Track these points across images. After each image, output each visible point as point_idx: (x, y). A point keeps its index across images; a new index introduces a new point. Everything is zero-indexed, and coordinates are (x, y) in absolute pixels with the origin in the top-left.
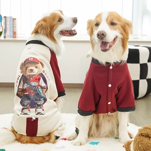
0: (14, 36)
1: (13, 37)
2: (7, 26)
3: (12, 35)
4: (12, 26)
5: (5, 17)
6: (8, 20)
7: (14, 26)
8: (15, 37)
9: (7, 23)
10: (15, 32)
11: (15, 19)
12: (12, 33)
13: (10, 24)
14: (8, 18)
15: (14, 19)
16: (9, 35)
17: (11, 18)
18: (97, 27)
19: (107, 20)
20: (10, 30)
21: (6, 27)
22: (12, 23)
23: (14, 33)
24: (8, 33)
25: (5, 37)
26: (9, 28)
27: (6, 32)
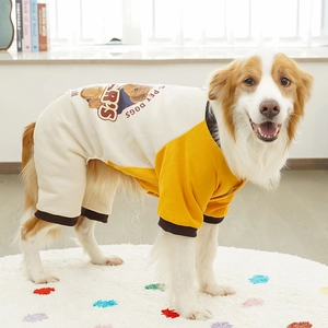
0: (43, 46)
1: (41, 50)
2: (24, 23)
3: (37, 43)
4: (36, 22)
5: (19, 1)
6: (27, 8)
7: (41, 23)
8: (45, 50)
9: (24, 15)
10: (45, 38)
11: (44, 5)
12: (37, 38)
13: (32, 18)
14: (26, 3)
15: (41, 6)
16: (30, 45)
17: (33, 2)
18: (250, 89)
19: (273, 73)
20: (33, 34)
21: (21, 26)
22: (36, 15)
23: (43, 40)
24: (27, 40)
25: (20, 50)
26: (29, 29)
27: (22, 37)
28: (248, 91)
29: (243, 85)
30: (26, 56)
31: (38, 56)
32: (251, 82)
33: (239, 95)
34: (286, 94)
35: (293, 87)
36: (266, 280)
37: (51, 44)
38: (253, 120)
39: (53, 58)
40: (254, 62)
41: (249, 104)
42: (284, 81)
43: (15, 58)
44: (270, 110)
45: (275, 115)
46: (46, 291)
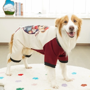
0: (22, 14)
1: (21, 15)
3: (20, 13)
5: (16, 3)
6: (18, 5)
7: (21, 9)
8: (22, 15)
11: (22, 4)
13: (19, 7)
16: (18, 14)
17: (19, 3)
18: (66, 24)
19: (72, 19)
21: (17, 9)
23: (22, 13)
24: (18, 13)
25: (16, 15)
28: (65, 25)
29: (64, 23)
30: (18, 16)
31: (21, 17)
32: (66, 22)
33: (63, 26)
34: (76, 24)
35: (77, 23)
36: (76, 74)
37: (24, 14)
38: (67, 32)
39: (24, 17)
40: (66, 17)
41: (66, 28)
42: (75, 21)
43: (15, 17)
44: (72, 29)
45: (73, 30)
46: (21, 75)
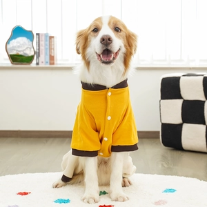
0: (52, 62)
1: (50, 64)
2: (41, 47)
3: (48, 60)
4: (48, 47)
5: (38, 34)
6: (42, 38)
7: (51, 48)
8: (53, 64)
9: (41, 43)
10: (54, 57)
11: (53, 37)
12: (48, 57)
13: (46, 45)
14: (42, 35)
15: (51, 38)
16: (43, 61)
17: (46, 35)
18: (96, 34)
19: (109, 24)
20: (46, 54)
21: (39, 50)
22: (48, 43)
23: (52, 58)
24: (42, 58)
25: (37, 64)
26: (43, 52)
27: (39, 56)
29: (92, 33)
30: (41, 65)
32: (96, 30)
